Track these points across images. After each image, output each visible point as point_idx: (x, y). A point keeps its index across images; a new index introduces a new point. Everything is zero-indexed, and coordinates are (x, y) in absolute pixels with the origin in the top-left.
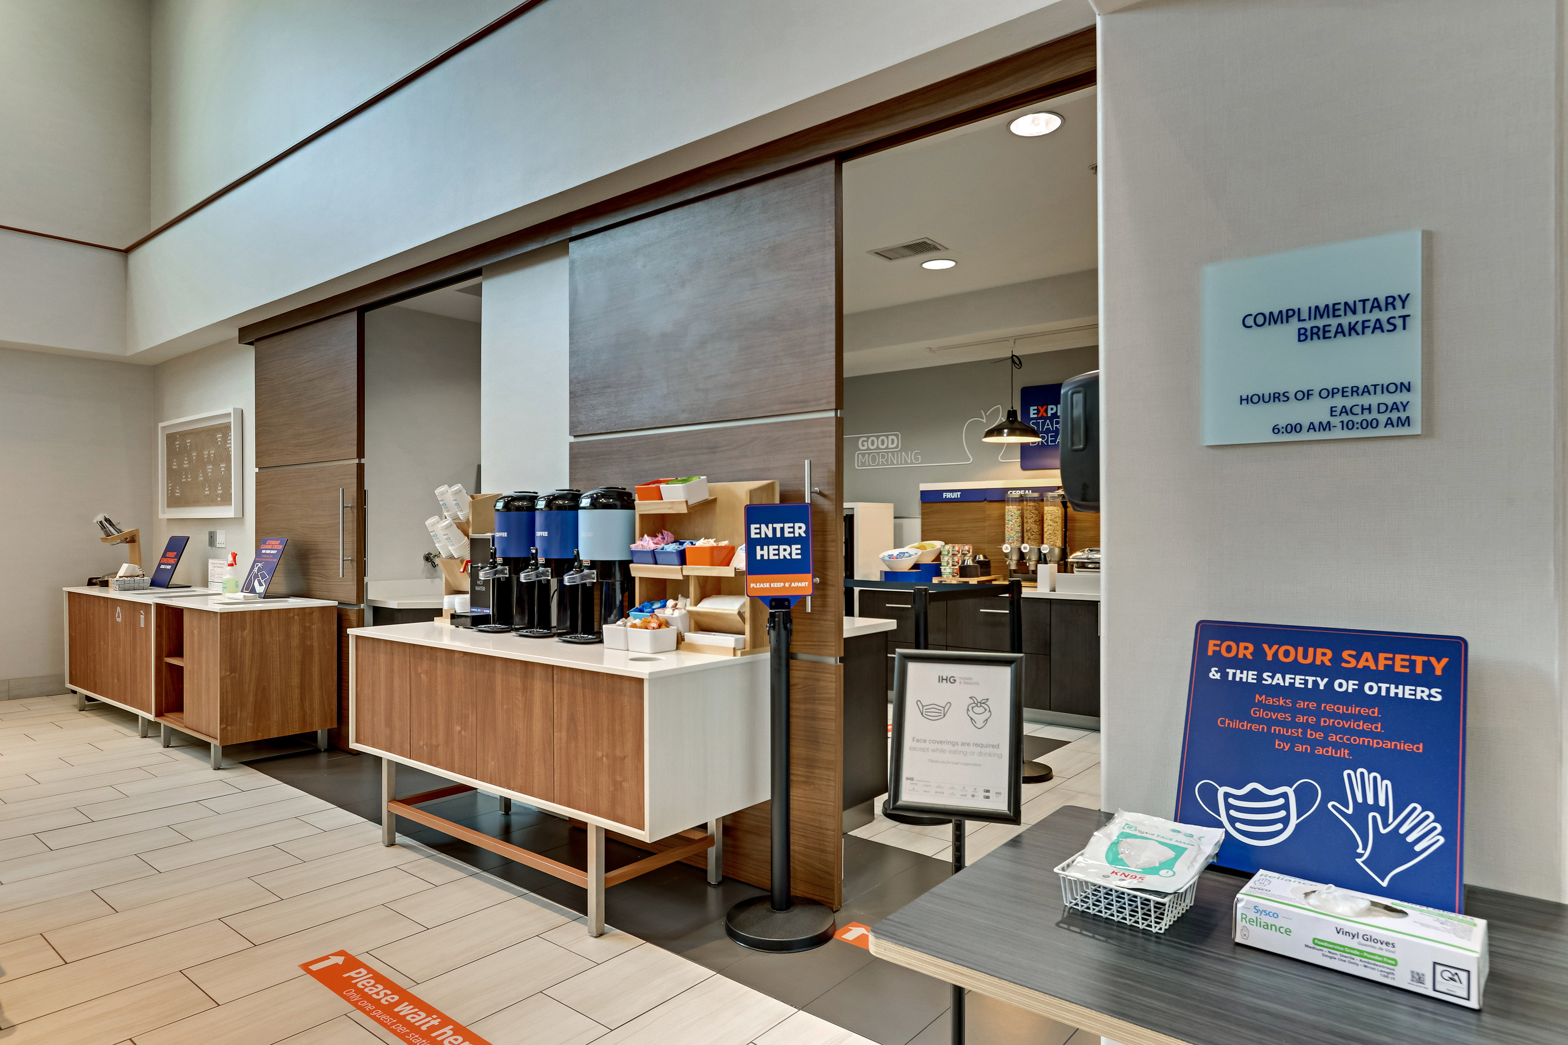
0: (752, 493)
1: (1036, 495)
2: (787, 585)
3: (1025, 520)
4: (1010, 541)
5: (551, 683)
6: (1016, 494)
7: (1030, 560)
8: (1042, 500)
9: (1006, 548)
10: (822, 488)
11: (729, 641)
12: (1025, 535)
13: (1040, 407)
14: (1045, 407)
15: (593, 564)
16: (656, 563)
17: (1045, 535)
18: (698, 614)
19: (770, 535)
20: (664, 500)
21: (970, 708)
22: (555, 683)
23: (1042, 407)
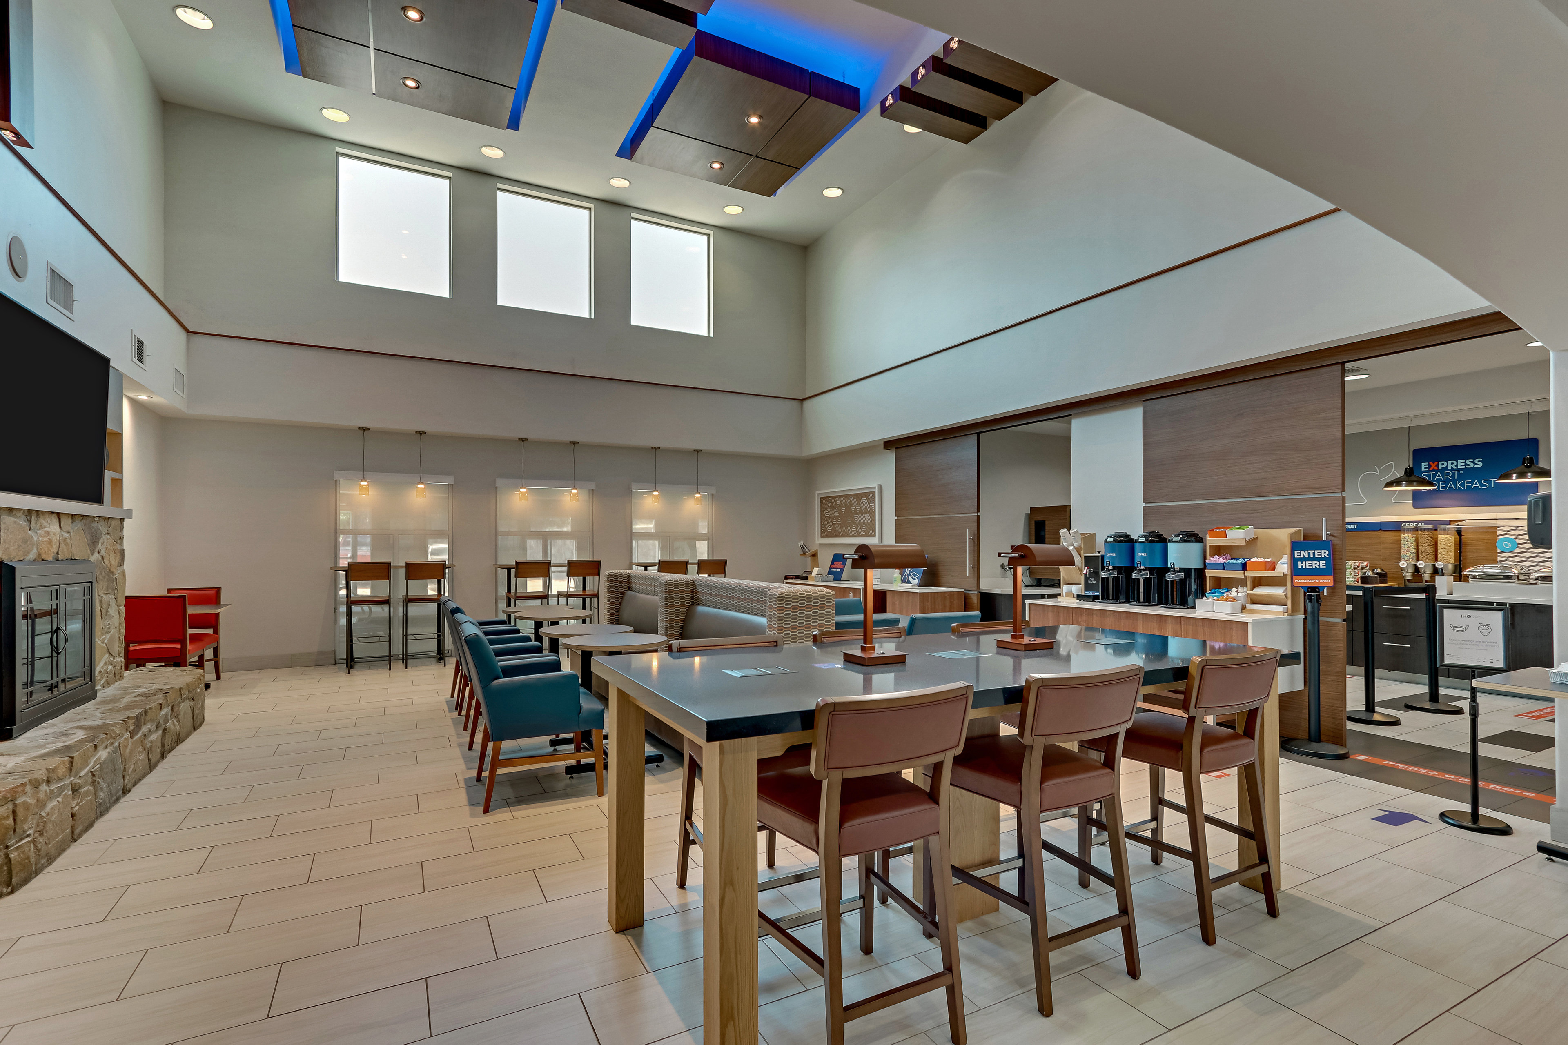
0: (1292, 535)
1: (1430, 527)
2: (1317, 581)
3: (1420, 544)
4: (1406, 559)
5: (1180, 625)
6: (1412, 526)
7: (1425, 572)
8: (1436, 530)
9: (1403, 564)
10: (1332, 532)
11: (1280, 608)
12: (1420, 555)
13: (1431, 463)
14: (1436, 463)
15: (1181, 570)
16: (1224, 569)
17: (1439, 555)
18: (1255, 595)
19: (1307, 556)
20: (1228, 538)
21: (1480, 628)
22: (1182, 626)
23: (1434, 463)
